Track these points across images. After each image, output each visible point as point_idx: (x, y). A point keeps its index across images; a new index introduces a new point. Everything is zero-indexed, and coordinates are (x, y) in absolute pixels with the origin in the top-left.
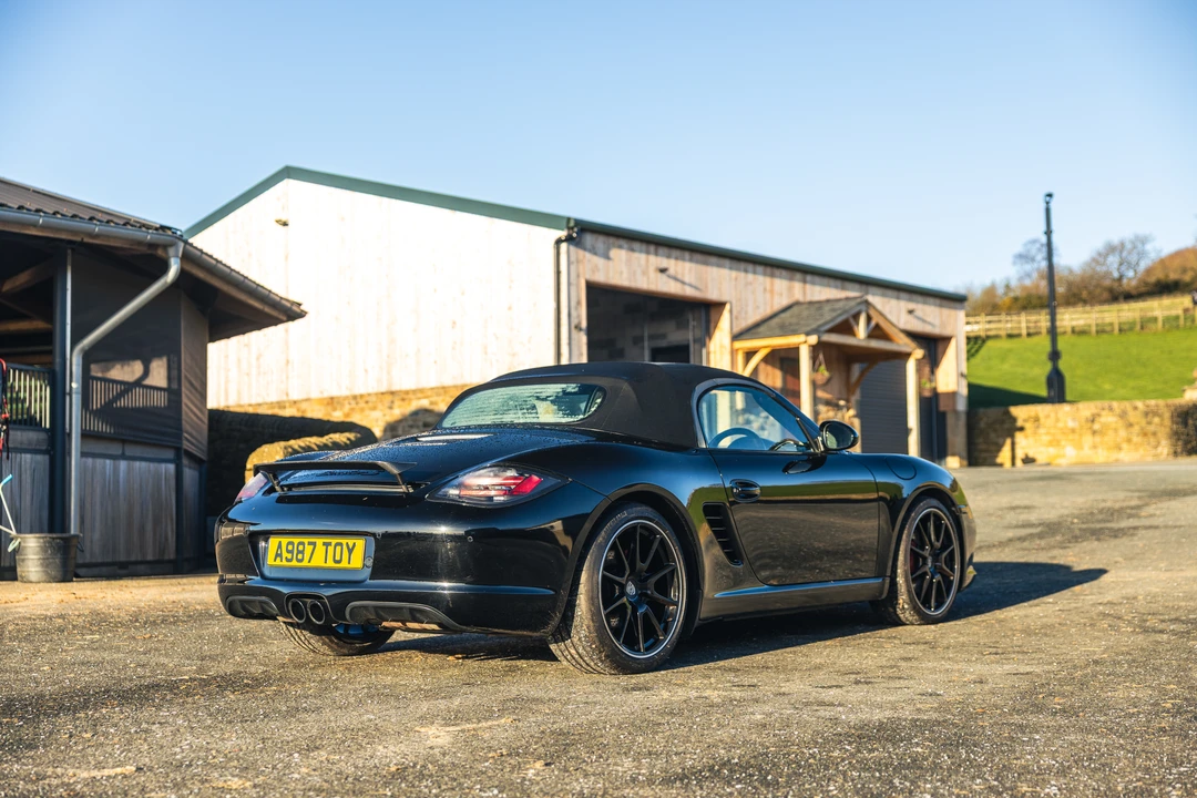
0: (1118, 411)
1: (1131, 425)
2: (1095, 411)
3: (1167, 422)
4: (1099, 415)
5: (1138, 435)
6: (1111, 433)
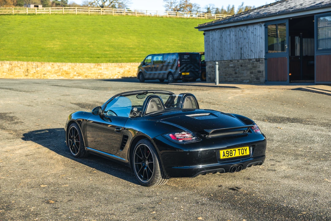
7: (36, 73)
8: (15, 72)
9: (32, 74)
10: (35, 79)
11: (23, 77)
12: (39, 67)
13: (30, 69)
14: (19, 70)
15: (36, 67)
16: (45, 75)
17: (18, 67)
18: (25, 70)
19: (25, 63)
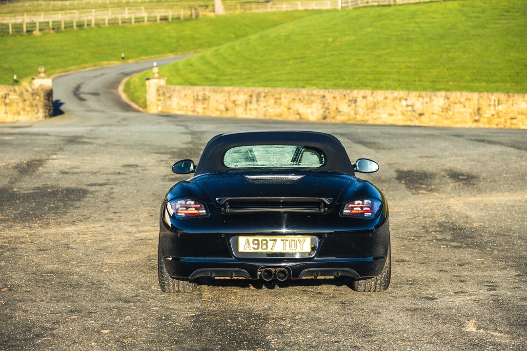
0: (18, 92)
1: (25, 101)
2: (7, 92)
3: (42, 99)
4: (9, 94)
5: (28, 106)
6: (14, 104)
7: (496, 116)
8: (453, 114)
9: (488, 118)
10: (492, 129)
11: (470, 125)
12: (502, 104)
13: (484, 108)
14: (463, 110)
15: (497, 103)
16: (514, 121)
17: (461, 103)
18: (474, 110)
19: (475, 96)
